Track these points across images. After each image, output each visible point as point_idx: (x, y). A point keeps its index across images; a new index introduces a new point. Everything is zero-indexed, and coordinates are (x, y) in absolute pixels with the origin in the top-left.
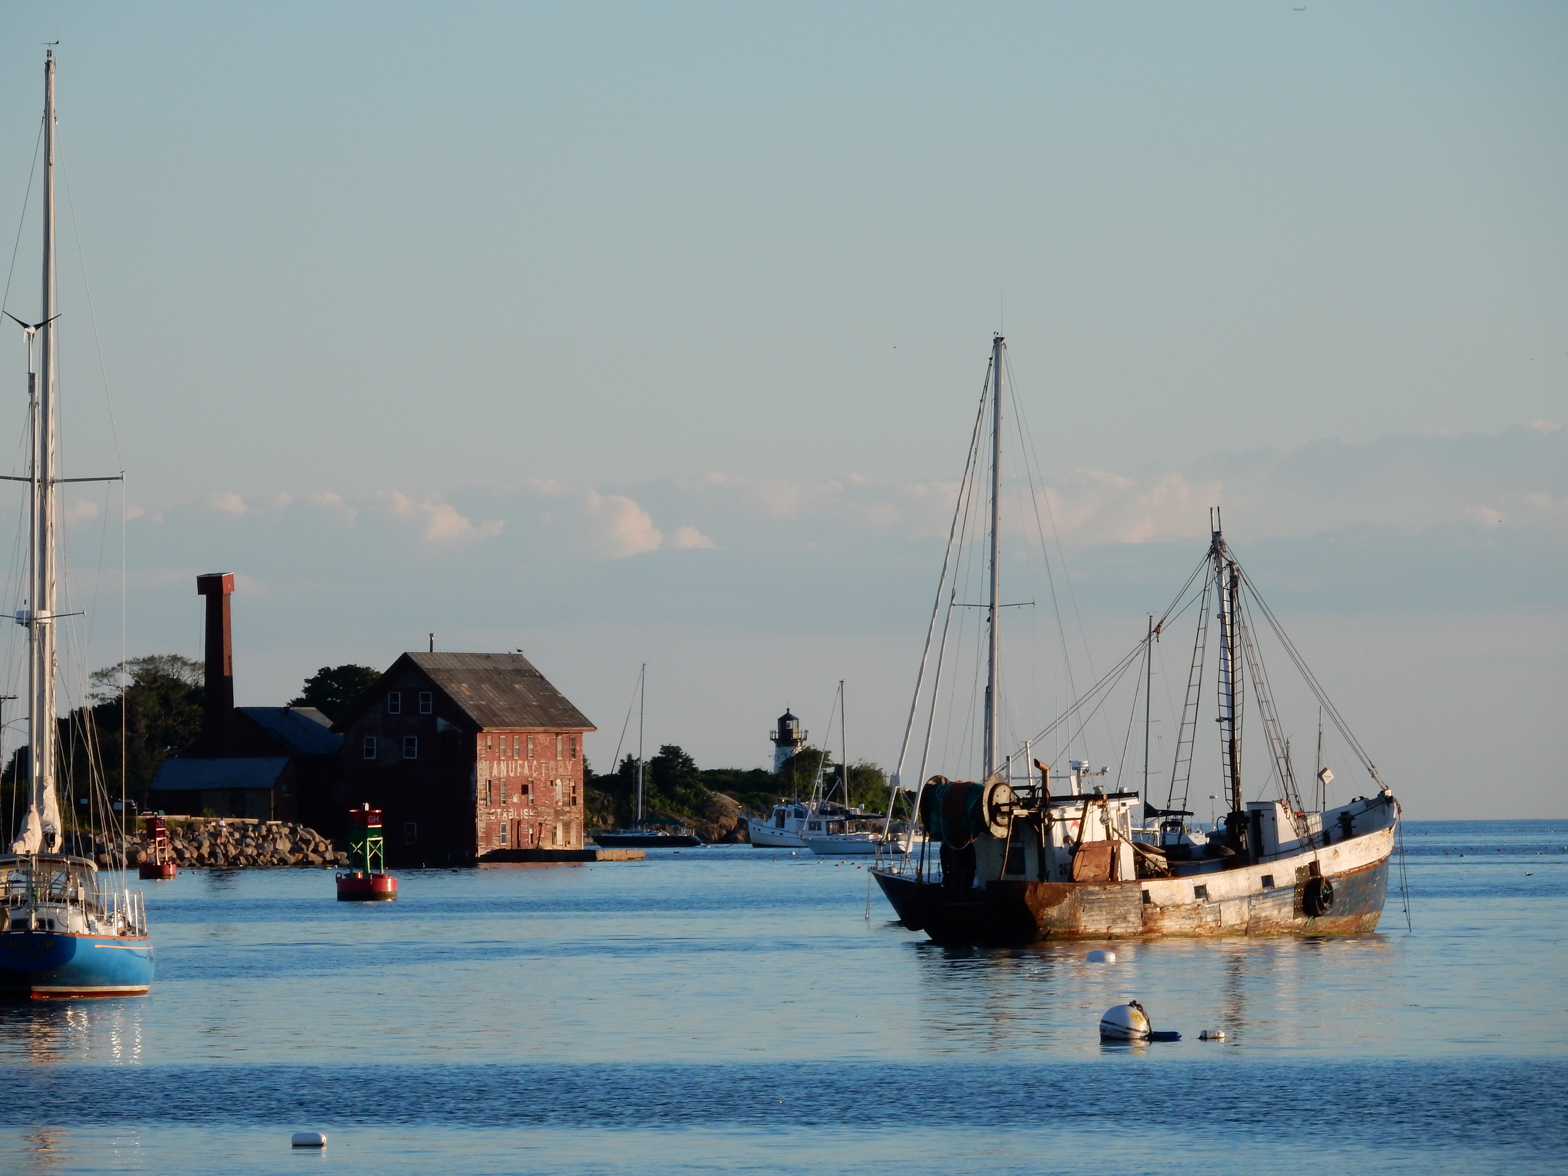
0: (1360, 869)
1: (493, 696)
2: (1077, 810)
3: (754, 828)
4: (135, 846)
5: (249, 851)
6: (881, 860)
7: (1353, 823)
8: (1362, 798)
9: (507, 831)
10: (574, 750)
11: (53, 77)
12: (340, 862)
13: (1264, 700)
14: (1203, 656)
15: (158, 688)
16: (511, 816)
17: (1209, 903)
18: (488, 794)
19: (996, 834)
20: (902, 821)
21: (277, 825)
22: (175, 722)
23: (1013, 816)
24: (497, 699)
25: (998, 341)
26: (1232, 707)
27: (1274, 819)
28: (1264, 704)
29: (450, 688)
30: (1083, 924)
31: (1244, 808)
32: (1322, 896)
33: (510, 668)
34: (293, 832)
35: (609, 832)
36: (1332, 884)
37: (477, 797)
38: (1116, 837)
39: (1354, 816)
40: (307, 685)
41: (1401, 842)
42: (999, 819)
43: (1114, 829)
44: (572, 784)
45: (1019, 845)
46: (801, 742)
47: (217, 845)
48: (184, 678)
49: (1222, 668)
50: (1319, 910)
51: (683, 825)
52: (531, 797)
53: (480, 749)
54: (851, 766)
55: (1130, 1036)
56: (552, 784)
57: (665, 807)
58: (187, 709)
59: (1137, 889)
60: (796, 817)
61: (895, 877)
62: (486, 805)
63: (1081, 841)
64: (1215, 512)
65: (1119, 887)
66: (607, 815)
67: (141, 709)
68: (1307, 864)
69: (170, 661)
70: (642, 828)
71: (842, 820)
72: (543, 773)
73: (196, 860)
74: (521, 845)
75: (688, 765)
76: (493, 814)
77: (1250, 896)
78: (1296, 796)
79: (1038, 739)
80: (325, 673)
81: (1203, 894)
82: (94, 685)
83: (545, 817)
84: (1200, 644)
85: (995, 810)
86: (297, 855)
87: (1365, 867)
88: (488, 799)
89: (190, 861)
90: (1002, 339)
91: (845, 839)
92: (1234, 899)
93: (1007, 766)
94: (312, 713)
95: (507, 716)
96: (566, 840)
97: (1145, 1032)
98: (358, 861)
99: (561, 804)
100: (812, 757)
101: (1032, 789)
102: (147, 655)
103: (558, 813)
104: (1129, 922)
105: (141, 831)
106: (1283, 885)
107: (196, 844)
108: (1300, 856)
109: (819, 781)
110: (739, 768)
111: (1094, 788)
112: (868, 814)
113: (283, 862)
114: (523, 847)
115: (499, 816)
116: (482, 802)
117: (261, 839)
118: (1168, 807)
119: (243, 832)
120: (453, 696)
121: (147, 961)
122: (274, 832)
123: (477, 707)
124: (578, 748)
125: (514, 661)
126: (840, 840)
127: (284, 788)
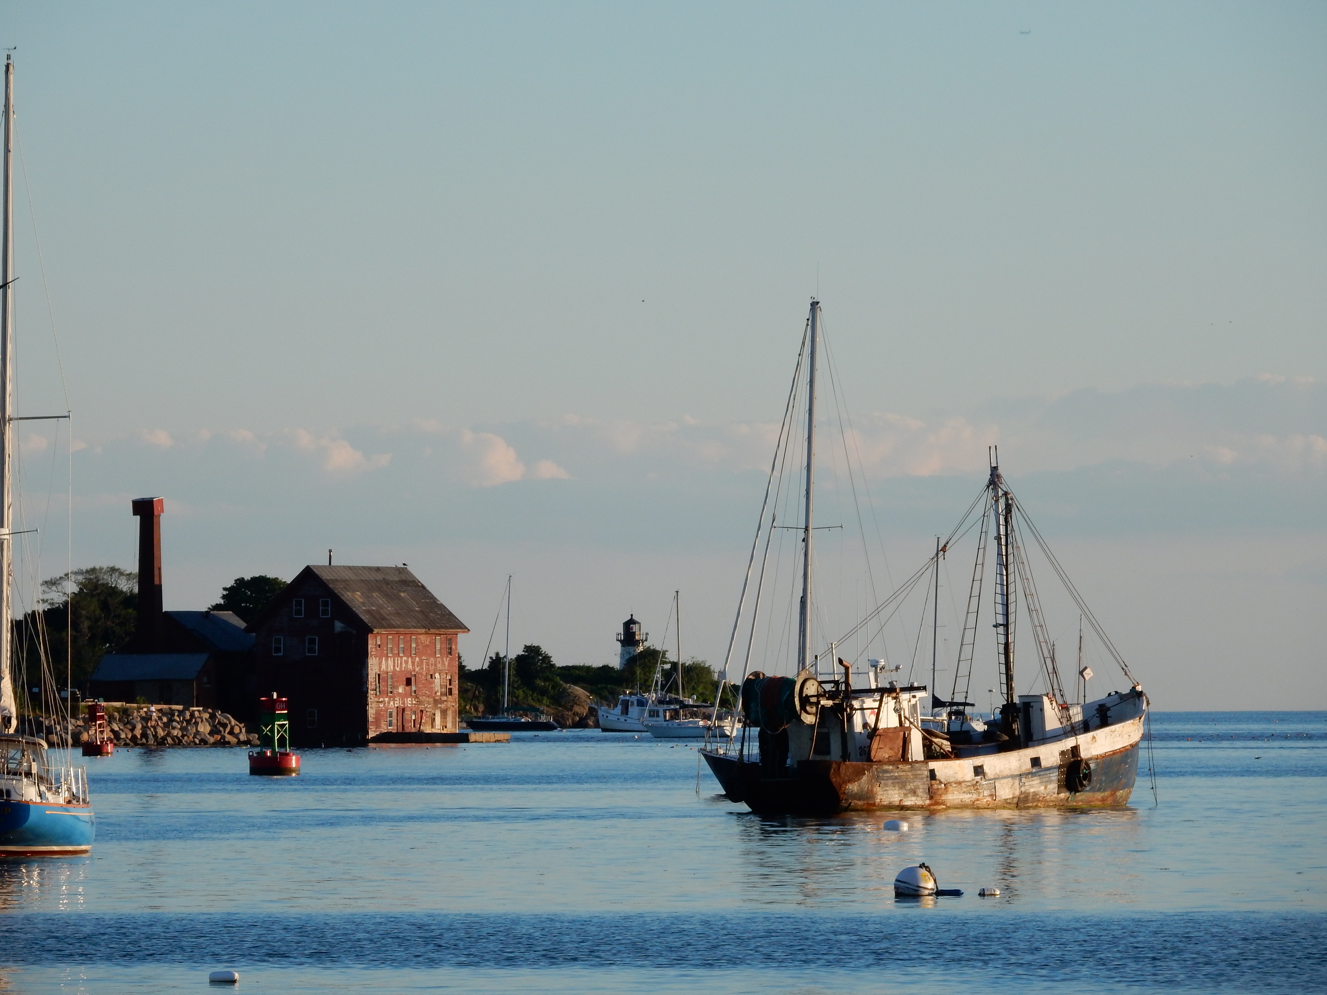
0: (1114, 753)
1: (382, 603)
2: (875, 701)
3: (603, 715)
4: (79, 728)
5: (175, 732)
6: (710, 742)
7: (1109, 713)
8: (1116, 692)
9: (393, 717)
10: (451, 648)
11: (11, 77)
12: (252, 742)
13: (1033, 609)
14: (982, 571)
15: (99, 594)
16: (397, 704)
17: (986, 780)
18: (378, 685)
19: (805, 721)
20: (727, 710)
21: (199, 711)
22: (113, 623)
23: (820, 706)
24: (386, 606)
25: (814, 305)
26: (1006, 615)
27: (1042, 710)
28: (1034, 612)
29: (346, 596)
30: (879, 797)
31: (1016, 700)
32: (1081, 775)
33: (396, 579)
34: (213, 716)
35: (479, 718)
36: (1091, 765)
37: (368, 688)
38: (907, 724)
39: (1109, 708)
40: (225, 593)
41: (1149, 730)
42: (808, 708)
43: (905, 717)
44: (449, 677)
45: (825, 730)
46: (643, 643)
47: (147, 727)
48: (121, 586)
49: (998, 582)
50: (1079, 786)
51: (542, 713)
52: (414, 688)
53: (371, 648)
54: (685, 663)
55: (920, 893)
56: (431, 677)
57: (527, 698)
58: (123, 612)
59: (925, 768)
60: (638, 705)
61: (721, 757)
62: (376, 695)
63: (877, 727)
64: (993, 450)
65: (910, 766)
66: (479, 703)
67: (84, 612)
68: (1069, 748)
69: (108, 571)
70: (508, 715)
71: (677, 709)
72: (424, 668)
73: (130, 740)
74: (405, 729)
75: (547, 662)
76: (381, 702)
77: (1020, 775)
78: (1061, 690)
79: (841, 641)
80: (240, 582)
81: (981, 773)
82: (44, 592)
83: (426, 705)
84: (980, 561)
85: (805, 701)
86: (216, 736)
87: (1118, 750)
88: (378, 690)
89: (125, 741)
90: (818, 303)
91: (679, 725)
92: (1007, 777)
93: (816, 664)
94: (229, 616)
95: (394, 620)
96: (443, 724)
97: (933, 889)
98: (267, 741)
99: (439, 694)
100: (652, 656)
101: (836, 683)
102: (89, 566)
103: (436, 702)
104: (918, 796)
105: (83, 715)
106: (1049, 766)
107: (129, 727)
108: (1064, 741)
109: (658, 676)
110: (590, 665)
111: (889, 683)
112: (699, 704)
113: (204, 742)
114: (407, 730)
115: (386, 704)
116: (372, 692)
117: (185, 723)
118: (952, 699)
119: (170, 716)
120: (348, 603)
121: (89, 825)
122: (196, 716)
123: (369, 612)
124: (453, 647)
125: (400, 573)
126: (675, 725)
127: (205, 679)
